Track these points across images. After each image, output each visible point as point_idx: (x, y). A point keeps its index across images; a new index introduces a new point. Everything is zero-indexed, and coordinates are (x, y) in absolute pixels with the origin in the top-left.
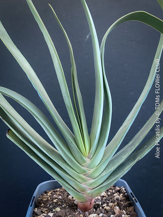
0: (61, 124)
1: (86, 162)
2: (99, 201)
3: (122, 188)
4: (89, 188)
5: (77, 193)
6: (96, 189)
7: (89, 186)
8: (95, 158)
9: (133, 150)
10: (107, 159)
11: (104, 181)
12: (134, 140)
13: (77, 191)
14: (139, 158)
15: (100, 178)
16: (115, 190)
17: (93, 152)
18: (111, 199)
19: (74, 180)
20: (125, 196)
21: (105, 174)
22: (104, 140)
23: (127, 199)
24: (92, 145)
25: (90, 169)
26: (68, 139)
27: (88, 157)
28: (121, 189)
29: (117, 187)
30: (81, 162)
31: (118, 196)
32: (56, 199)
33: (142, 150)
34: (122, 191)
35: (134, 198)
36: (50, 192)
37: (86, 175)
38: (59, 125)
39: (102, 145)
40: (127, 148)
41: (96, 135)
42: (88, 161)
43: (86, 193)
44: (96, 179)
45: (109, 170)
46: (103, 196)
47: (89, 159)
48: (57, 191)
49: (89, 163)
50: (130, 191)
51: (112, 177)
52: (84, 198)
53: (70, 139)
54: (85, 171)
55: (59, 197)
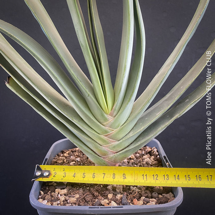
0: (73, 71)
1: (108, 121)
2: (125, 165)
3: (154, 149)
4: (112, 152)
5: (97, 157)
6: (121, 152)
7: (111, 150)
8: (119, 115)
9: (170, 106)
10: (136, 117)
11: (131, 143)
12: (172, 93)
13: (97, 154)
14: (177, 116)
15: (126, 140)
16: (145, 151)
17: (117, 109)
18: (140, 162)
19: (93, 141)
20: (157, 160)
21: (132, 135)
22: (133, 92)
23: (159, 163)
24: (116, 98)
25: (113, 129)
26: (84, 91)
27: (111, 115)
28: (152, 150)
29: (148, 147)
30: (102, 121)
31: (148, 159)
32: (73, 162)
33: (182, 105)
34: (153, 152)
35: (168, 163)
36: (67, 152)
37: (107, 136)
38: (71, 71)
39: (130, 99)
40: (162, 103)
41: (121, 86)
42: (111, 119)
43: (108, 157)
44: (121, 141)
45: (138, 130)
46: (130, 159)
47: (112, 117)
48: (75, 151)
49: (112, 122)
50: (163, 153)
51: (141, 138)
52: (105, 163)
53: (87, 91)
54: (106, 132)
55: (77, 159)
